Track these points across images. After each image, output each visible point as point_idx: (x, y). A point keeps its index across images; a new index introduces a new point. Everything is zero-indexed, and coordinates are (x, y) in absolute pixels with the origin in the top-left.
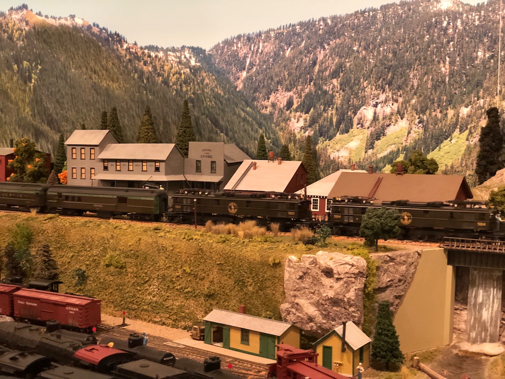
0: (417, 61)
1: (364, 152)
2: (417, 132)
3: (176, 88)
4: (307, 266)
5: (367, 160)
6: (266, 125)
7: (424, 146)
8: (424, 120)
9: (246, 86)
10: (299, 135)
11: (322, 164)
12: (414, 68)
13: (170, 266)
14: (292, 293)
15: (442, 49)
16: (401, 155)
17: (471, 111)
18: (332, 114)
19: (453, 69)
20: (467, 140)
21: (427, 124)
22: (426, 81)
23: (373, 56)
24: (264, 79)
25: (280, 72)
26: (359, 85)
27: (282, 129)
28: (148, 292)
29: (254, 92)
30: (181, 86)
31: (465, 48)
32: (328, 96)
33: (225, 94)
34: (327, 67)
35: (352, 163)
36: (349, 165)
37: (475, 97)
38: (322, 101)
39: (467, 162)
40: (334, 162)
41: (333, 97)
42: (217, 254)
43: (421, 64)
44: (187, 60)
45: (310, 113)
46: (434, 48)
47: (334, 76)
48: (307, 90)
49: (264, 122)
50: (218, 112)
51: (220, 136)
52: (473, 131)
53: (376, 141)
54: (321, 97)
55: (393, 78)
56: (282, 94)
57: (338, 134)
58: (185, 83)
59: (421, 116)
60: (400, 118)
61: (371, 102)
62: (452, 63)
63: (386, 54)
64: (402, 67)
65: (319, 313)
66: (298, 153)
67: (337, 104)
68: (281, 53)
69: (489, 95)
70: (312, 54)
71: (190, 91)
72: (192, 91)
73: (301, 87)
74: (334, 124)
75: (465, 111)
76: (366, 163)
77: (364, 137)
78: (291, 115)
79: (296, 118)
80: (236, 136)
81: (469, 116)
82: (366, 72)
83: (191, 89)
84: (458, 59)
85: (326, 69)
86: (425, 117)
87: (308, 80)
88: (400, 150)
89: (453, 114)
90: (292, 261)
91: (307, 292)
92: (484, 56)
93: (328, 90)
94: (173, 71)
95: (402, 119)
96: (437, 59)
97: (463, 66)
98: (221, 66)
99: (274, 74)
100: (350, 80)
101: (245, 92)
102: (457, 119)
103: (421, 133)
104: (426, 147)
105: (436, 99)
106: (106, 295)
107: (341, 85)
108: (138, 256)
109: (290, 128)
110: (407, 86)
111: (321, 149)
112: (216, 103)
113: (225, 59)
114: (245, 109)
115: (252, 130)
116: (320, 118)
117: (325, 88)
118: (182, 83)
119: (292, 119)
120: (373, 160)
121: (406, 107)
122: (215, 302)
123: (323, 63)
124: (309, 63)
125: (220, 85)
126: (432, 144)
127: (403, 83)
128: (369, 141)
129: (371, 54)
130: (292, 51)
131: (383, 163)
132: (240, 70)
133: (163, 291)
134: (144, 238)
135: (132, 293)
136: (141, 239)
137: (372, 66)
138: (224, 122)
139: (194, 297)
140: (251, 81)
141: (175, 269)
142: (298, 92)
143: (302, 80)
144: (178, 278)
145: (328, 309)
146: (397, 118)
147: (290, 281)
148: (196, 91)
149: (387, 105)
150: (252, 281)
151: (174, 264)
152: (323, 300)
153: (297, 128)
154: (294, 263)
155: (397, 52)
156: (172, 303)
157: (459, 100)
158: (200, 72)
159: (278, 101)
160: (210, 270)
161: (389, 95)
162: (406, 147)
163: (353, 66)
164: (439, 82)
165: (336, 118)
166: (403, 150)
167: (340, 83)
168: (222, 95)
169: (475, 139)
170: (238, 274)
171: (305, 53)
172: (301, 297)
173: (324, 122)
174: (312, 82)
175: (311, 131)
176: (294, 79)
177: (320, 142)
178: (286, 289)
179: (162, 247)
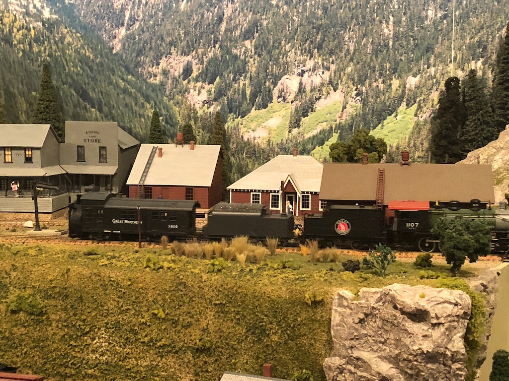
0: (354, 20)
1: (287, 132)
2: (354, 106)
3: (23, 48)
4: (372, 305)
5: (291, 141)
6: (155, 98)
7: (363, 123)
8: (363, 92)
9: (126, 47)
10: (202, 111)
11: (232, 146)
12: (350, 29)
13: (127, 309)
14: (347, 343)
15: (385, 6)
16: (334, 134)
17: (420, 81)
18: (244, 85)
19: (399, 31)
20: (416, 115)
21: (367, 97)
22: (364, 45)
23: (298, 12)
24: (152, 38)
26: (280, 48)
27: (178, 103)
29: (138, 55)
30: (30, 44)
31: (412, 5)
32: (239, 62)
33: (96, 57)
34: (237, 25)
35: (272, 145)
36: (268, 148)
37: (424, 64)
38: (231, 68)
39: (416, 142)
40: (249, 145)
41: (245, 63)
42: (213, 291)
43: (358, 24)
44: (38, 10)
45: (215, 83)
46: (374, 5)
48: (211, 55)
49: (153, 95)
50: (87, 81)
51: (90, 111)
52: (422, 105)
53: (302, 118)
54: (230, 63)
55: (323, 40)
56: (176, 59)
57: (253, 109)
58: (36, 42)
59: (359, 87)
60: (332, 90)
61: (295, 70)
62: (397, 23)
63: (315, 10)
64: (334, 27)
65: (398, 371)
66: (201, 134)
67: (251, 72)
68: (174, 5)
69: (441, 62)
70: (217, 8)
71: (45, 52)
72: (47, 52)
73: (202, 50)
74: (248, 97)
75: (412, 81)
76: (290, 145)
77: (286, 113)
78: (189, 86)
79: (197, 89)
80: (114, 112)
81: (417, 87)
82: (288, 32)
83: (45, 49)
84: (404, 19)
85: (236, 28)
86: (364, 88)
87: (212, 42)
88: (334, 128)
89: (398, 85)
90: (346, 299)
91: (371, 341)
92: (436, 15)
93: (239, 54)
94: (17, 24)
95: (335, 90)
96: (378, 18)
97: (410, 27)
98: (89, 20)
99: (165, 32)
100: (268, 43)
101: (124, 56)
102: (404, 91)
103: (359, 108)
104: (365, 125)
105: (377, 66)
106: (18, 356)
107: (256, 48)
109: (188, 102)
110: (341, 51)
111: (231, 128)
112: (83, 70)
113: (95, 11)
114: (125, 77)
115: (136, 104)
116: (229, 90)
117: (234, 51)
118: (32, 41)
119: (192, 91)
120: (299, 141)
121: (340, 77)
122: (213, 359)
123: (231, 20)
124: (213, 19)
125: (88, 45)
126: (373, 121)
127: (336, 47)
128: (293, 118)
129: (295, 10)
130: (189, 3)
131: (312, 144)
132: (116, 26)
133: (117, 346)
134: (75, 268)
135: (62, 350)
136: (69, 270)
137: (296, 25)
138: (96, 94)
139: (174, 353)
140: (132, 41)
141: (137, 314)
142: (198, 56)
143: (204, 41)
144: (144, 326)
145: (419, 367)
146: (329, 90)
147: (344, 327)
148: (54, 53)
149: (316, 74)
150: (277, 328)
151: (135, 305)
152: (411, 354)
153: (199, 102)
154: (350, 302)
155: (328, 8)
156: (135, 363)
157: (406, 68)
158: (58, 27)
159: (172, 67)
160: (200, 313)
161: (319, 61)
162: (341, 125)
163: (272, 24)
164: (380, 45)
165: (250, 90)
166: (337, 128)
167: (255, 46)
168: (91, 58)
169: (426, 115)
170: (253, 318)
171: (206, 7)
172: (362, 349)
173: (234, 94)
174: (217, 43)
175: (217, 106)
176: (194, 40)
177: (230, 120)
178: (334, 336)
179: (110, 281)
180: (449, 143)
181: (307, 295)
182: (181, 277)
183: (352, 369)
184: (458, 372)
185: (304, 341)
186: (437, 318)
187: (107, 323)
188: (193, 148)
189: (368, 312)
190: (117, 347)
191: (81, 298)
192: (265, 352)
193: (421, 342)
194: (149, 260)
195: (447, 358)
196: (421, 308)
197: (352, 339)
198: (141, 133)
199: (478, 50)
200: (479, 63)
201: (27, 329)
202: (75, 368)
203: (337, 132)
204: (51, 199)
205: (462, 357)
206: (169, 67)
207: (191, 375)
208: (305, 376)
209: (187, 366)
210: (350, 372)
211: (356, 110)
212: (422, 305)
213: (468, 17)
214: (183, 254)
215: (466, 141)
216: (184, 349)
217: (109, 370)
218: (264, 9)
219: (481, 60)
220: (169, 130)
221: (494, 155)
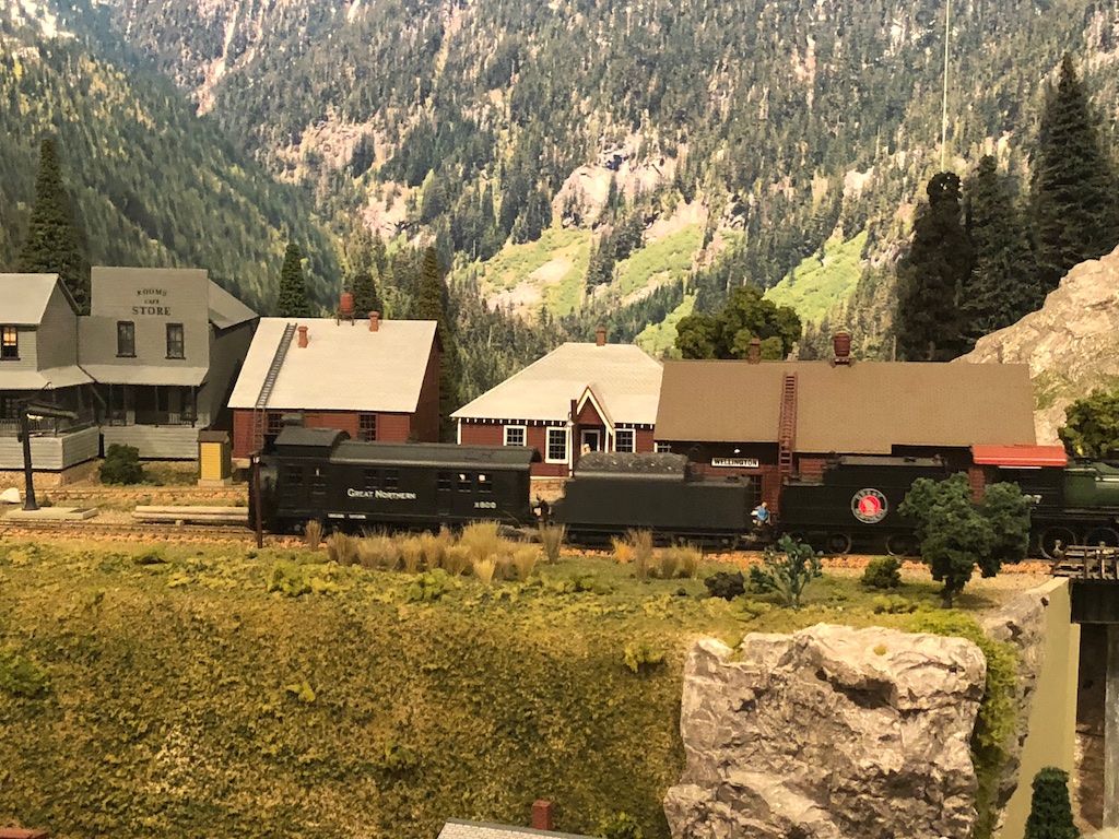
0: (730, 45)
1: (583, 292)
2: (730, 236)
4: (770, 671)
5: (592, 313)
6: (292, 217)
7: (748, 273)
8: (749, 206)
9: (226, 103)
10: (395, 245)
11: (463, 324)
12: (721, 65)
13: (232, 683)
14: (717, 755)
15: (796, 17)
16: (686, 297)
17: (874, 182)
18: (489, 187)
19: (827, 71)
20: (864, 256)
21: (758, 216)
22: (752, 101)
23: (607, 28)
24: (282, 85)
25: (331, 65)
26: (567, 108)
27: (341, 228)
28: (150, 770)
29: (252, 122)
30: (12, 97)
31: (856, 14)
32: (477, 137)
33: (160, 125)
34: (473, 56)
35: (551, 321)
36: (542, 328)
37: (882, 144)
38: (459, 150)
39: (864, 314)
40: (500, 320)
41: (491, 139)
42: (423, 641)
43: (739, 54)
44: (29, 20)
45: (425, 182)
46: (774, 12)
47: (494, 83)
48: (414, 120)
49: (285, 209)
50: (138, 177)
51: (147, 246)
52: (878, 234)
53: (616, 262)
54: (456, 140)
55: (662, 90)
56: (338, 129)
57: (509, 241)
58: (25, 90)
59: (740, 193)
60: (683, 200)
61: (601, 156)
62: (823, 54)
63: (643, 23)
64: (686, 61)
65: (828, 815)
66: (392, 296)
67: (503, 160)
68: (333, 10)
69: (920, 140)
70: (428, 18)
71: (45, 113)
72: (50, 113)
73: (396, 110)
74: (497, 215)
75: (856, 182)
77: (581, 252)
78: (367, 190)
79: (384, 196)
80: (199, 247)
81: (868, 195)
82: (586, 72)
83: (46, 107)
84: (838, 44)
85: (470, 61)
86: (751, 196)
87: (418, 92)
88: (685, 285)
89: (825, 189)
90: (714, 658)
91: (768, 749)
92: (908, 37)
93: (476, 120)
95: (688, 201)
96: (781, 43)
97: (852, 62)
98: (143, 43)
99: (313, 71)
100: (541, 94)
101: (222, 122)
102: (837, 204)
103: (740, 239)
104: (754, 277)
105: (780, 149)
107: (514, 107)
108: (97, 655)
109: (365, 226)
110: (701, 115)
111: (460, 283)
112: (131, 155)
113: (156, 22)
114: (224, 169)
115: (248, 230)
116: (455, 199)
117: (467, 113)
118: (17, 90)
119: (372, 201)
120: (608, 313)
121: (699, 171)
122: (421, 792)
123: (460, 44)
124: (419, 42)
125: (142, 98)
126: (770, 270)
127: (691, 106)
128: (596, 263)
129: (601, 23)
130: (367, 7)
131: (638, 320)
132: (204, 57)
133: (209, 764)
134: (115, 592)
135: (88, 774)
136: (102, 596)
137: (603, 56)
138: (158, 207)
139: (336, 778)
140: (240, 90)
141: (253, 693)
142: (386, 124)
143: (399, 91)
144: (269, 720)
145: (872, 805)
146: (675, 201)
147: (709, 719)
148: (65, 116)
149: (647, 165)
150: (562, 722)
151: (248, 676)
152: (855, 778)
153: (388, 226)
154: (721, 663)
155: (671, 20)
156: (250, 801)
157: (843, 152)
158: (75, 60)
159: (328, 148)
160: (393, 690)
161: (652, 136)
162: (701, 277)
163: (550, 54)
164: (787, 102)
165: (501, 199)
166: (693, 284)
167: (512, 102)
168: (149, 127)
169: (886, 256)
170: (509, 701)
171: (404, 15)
172: (749, 767)
173: (466, 209)
174: (428, 96)
175: (429, 234)
176: (376, 88)
177: (458, 265)
178: (688, 741)
179: (194, 620)
180: (937, 316)
181: (628, 651)
182: (352, 611)
183: (726, 809)
184: (957, 816)
185: (622, 750)
186: (913, 697)
187: (187, 715)
188: (374, 328)
189: (762, 686)
190: (209, 768)
191: (127, 658)
192: (537, 776)
193: (877, 752)
194: (279, 575)
195: (933, 787)
196: (877, 676)
197: (727, 746)
198: (260, 295)
199: (998, 114)
200: (1003, 143)
201: (8, 727)
202: (115, 812)
203: (692, 294)
204: (61, 439)
205: (966, 783)
206: (321, 147)
207: (373, 827)
208: (624, 828)
209: (365, 807)
210: (722, 817)
211: (735, 243)
212: (879, 669)
213: (978, 42)
214: (356, 560)
215: (974, 313)
216: (356, 770)
217: (192, 818)
218: (532, 20)
219: (1007, 135)
220: (322, 288)
221: (1035, 342)
